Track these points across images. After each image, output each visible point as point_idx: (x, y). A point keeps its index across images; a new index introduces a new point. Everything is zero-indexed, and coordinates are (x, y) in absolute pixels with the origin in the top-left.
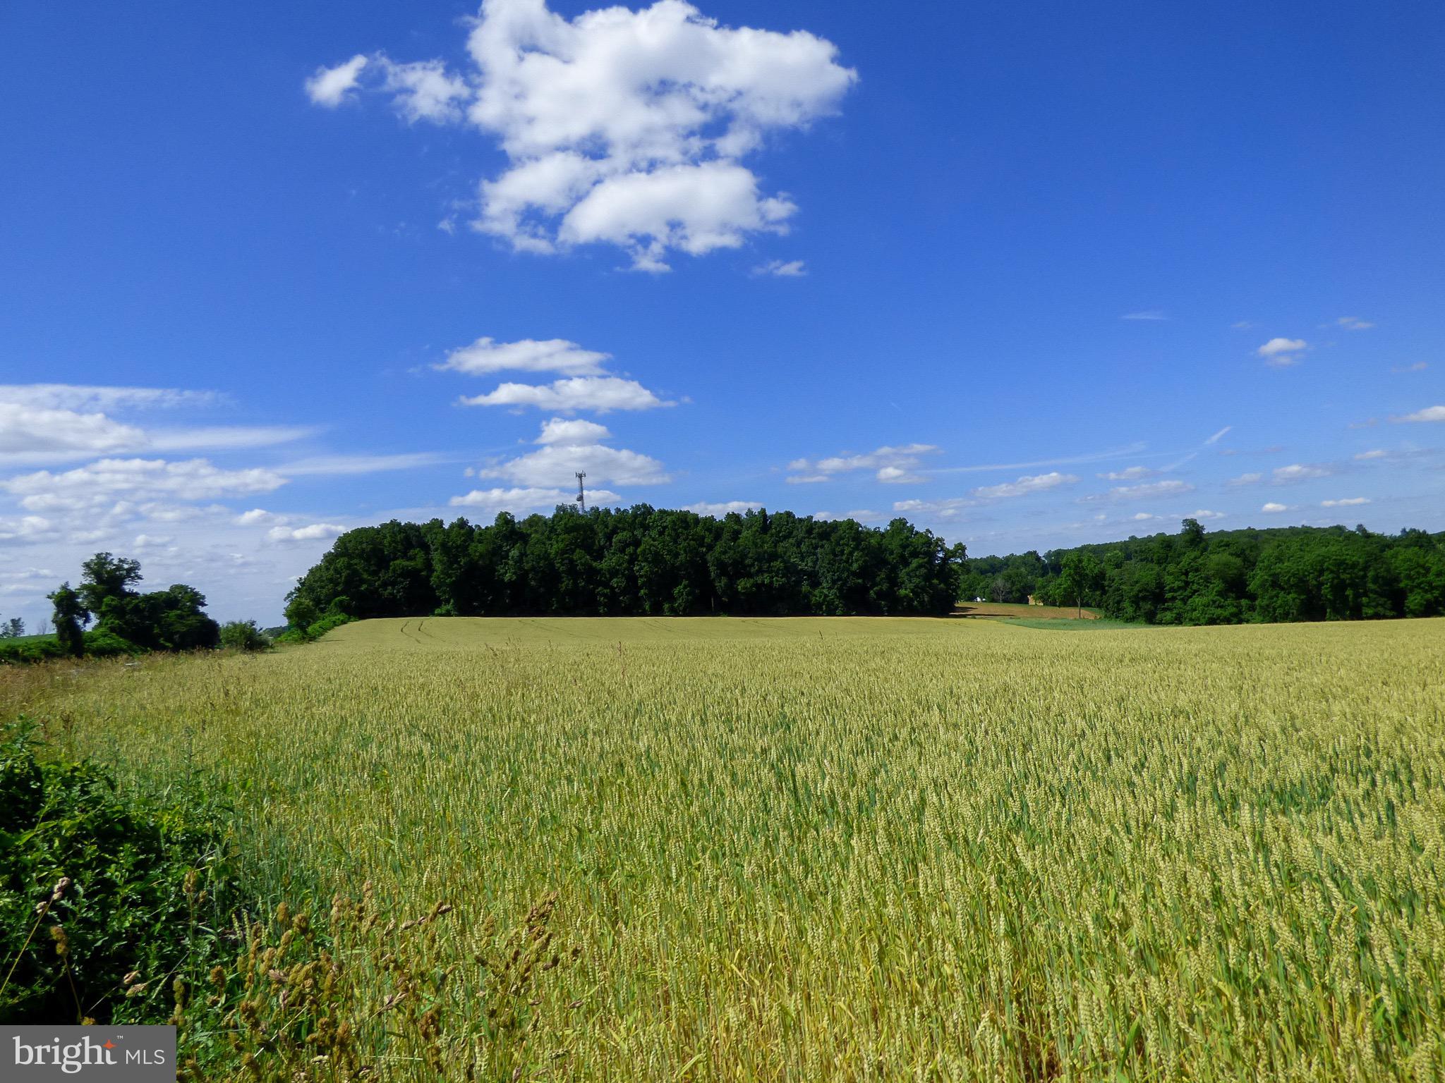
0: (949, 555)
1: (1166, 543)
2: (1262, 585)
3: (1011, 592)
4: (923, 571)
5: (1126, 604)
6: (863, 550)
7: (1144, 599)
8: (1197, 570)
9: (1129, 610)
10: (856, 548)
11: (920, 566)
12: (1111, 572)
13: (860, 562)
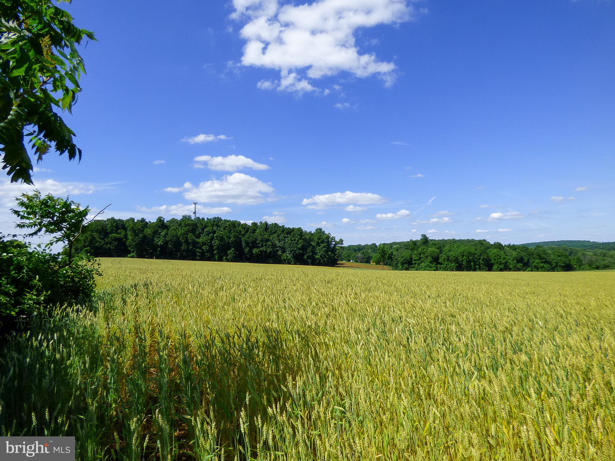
0: (337, 243)
1: (414, 243)
2: (444, 260)
3: (363, 259)
4: (325, 249)
5: (399, 265)
6: (303, 239)
7: (405, 263)
8: (424, 253)
9: (400, 267)
10: (300, 239)
11: (323, 247)
12: (395, 253)
13: (302, 244)
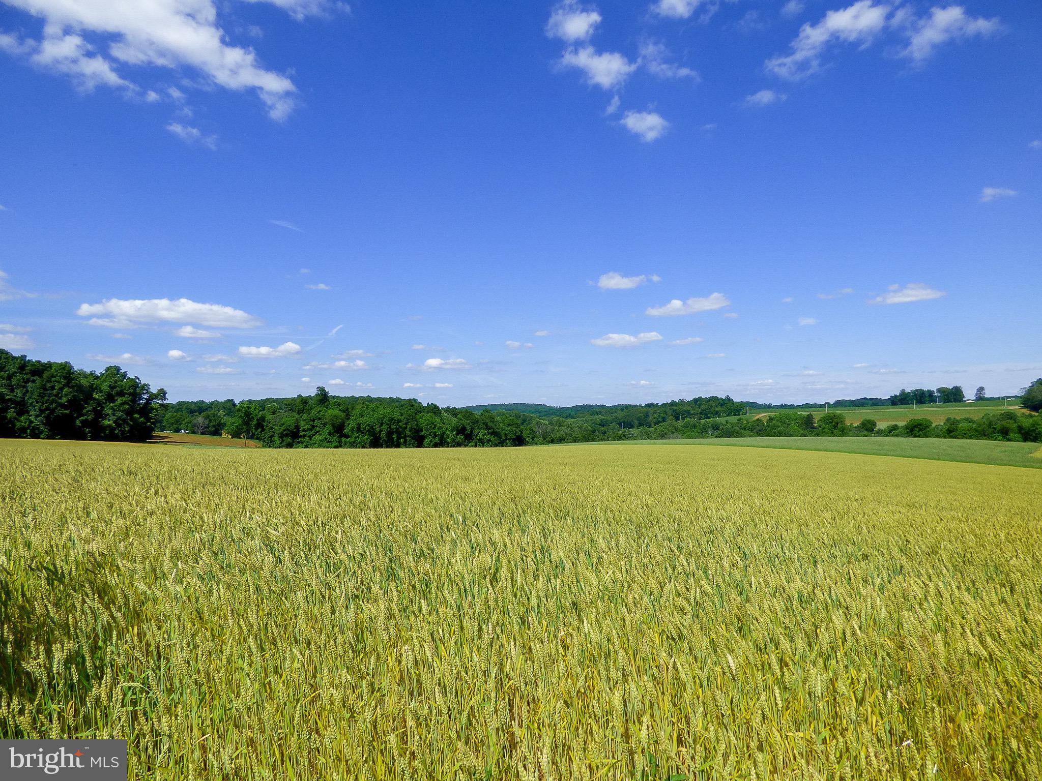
0: (153, 397)
1: (304, 401)
3: (208, 427)
4: (127, 407)
5: (276, 438)
7: (287, 435)
8: (320, 419)
9: (278, 442)
11: (123, 404)
12: (269, 417)
